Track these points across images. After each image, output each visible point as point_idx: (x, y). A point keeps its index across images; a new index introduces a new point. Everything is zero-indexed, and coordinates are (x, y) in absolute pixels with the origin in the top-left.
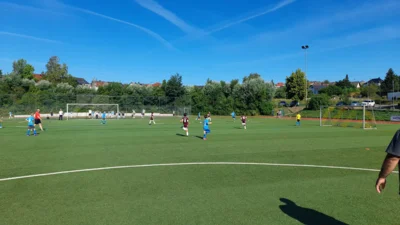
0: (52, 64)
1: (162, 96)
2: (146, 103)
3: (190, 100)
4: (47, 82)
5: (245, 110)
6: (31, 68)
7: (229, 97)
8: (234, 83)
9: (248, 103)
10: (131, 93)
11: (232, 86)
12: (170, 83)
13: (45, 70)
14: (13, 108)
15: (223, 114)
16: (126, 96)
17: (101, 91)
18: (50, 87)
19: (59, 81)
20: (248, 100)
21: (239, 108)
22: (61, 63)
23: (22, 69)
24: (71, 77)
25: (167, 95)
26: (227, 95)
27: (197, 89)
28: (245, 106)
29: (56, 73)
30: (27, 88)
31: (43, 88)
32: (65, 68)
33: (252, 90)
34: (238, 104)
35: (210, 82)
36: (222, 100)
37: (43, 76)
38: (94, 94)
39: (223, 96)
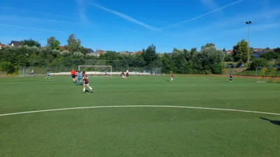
0: (71, 40)
1: (142, 61)
2: (130, 65)
3: (161, 63)
4: (67, 52)
5: (201, 70)
6: (58, 42)
7: (190, 61)
8: (194, 50)
9: (203, 66)
10: (121, 58)
11: (192, 53)
12: (147, 51)
13: (67, 44)
14: (47, 68)
15: (185, 73)
16: (118, 60)
17: (101, 56)
18: (69, 55)
19: (75, 50)
20: (204, 63)
21: (197, 69)
22: (76, 38)
23: (53, 43)
24: (83, 48)
25: (145, 59)
26: (188, 59)
27: (166, 55)
28: (202, 68)
29: (74, 46)
30: (55, 56)
31: (65, 55)
32: (79, 42)
33: (206, 56)
34: (196, 65)
35: (175, 50)
36: (184, 63)
37: (66, 48)
38: (97, 59)
39: (185, 60)
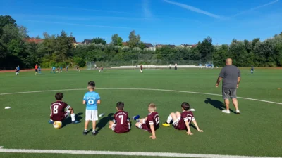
0: (132, 36)
1: (197, 54)
2: (185, 59)
3: (218, 55)
4: (128, 47)
5: (264, 62)
6: (121, 39)
7: (251, 53)
8: (256, 40)
9: (267, 58)
10: (176, 52)
11: (254, 44)
12: (203, 43)
14: (110, 62)
15: (244, 66)
16: (172, 54)
17: (157, 50)
18: (129, 50)
19: (135, 45)
20: (267, 55)
21: (259, 61)
22: (136, 34)
23: (117, 40)
24: (142, 43)
25: (200, 52)
26: (249, 51)
27: (224, 47)
28: (264, 59)
29: (134, 42)
30: (117, 51)
31: (125, 51)
32: (139, 38)
33: (270, 46)
34: (258, 58)
35: (234, 41)
36: (245, 54)
37: (127, 44)
38: (153, 53)
39: (246, 52)
